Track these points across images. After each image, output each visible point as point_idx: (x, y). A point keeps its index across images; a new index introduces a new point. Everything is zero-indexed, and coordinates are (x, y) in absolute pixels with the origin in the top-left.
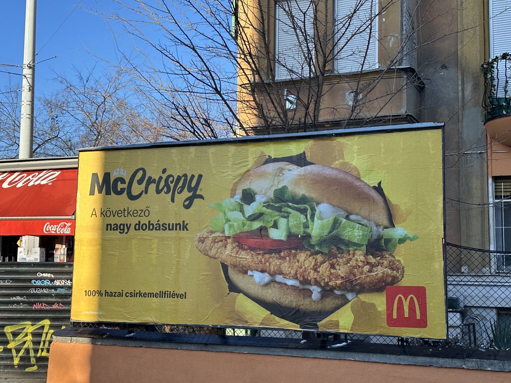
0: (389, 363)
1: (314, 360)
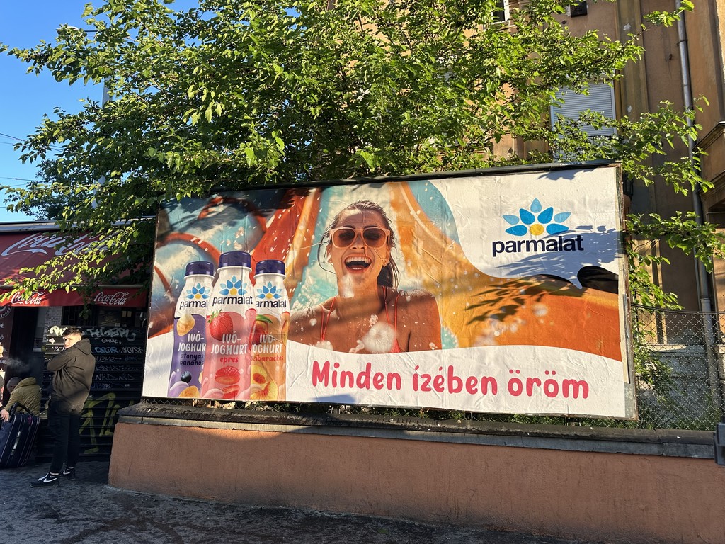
1: (462, 446)
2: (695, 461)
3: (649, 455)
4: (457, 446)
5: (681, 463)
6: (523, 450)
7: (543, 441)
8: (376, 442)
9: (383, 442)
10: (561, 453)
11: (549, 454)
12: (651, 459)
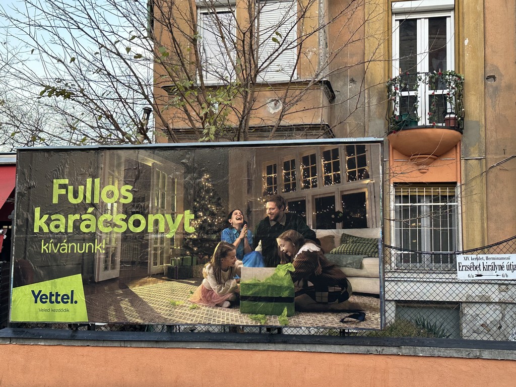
0: (334, 353)
1: (264, 352)
2: (420, 358)
3: (390, 355)
4: (260, 352)
5: (412, 360)
6: (307, 353)
7: (320, 346)
8: (201, 352)
9: (205, 352)
10: (332, 355)
11: (325, 356)
12: (393, 357)
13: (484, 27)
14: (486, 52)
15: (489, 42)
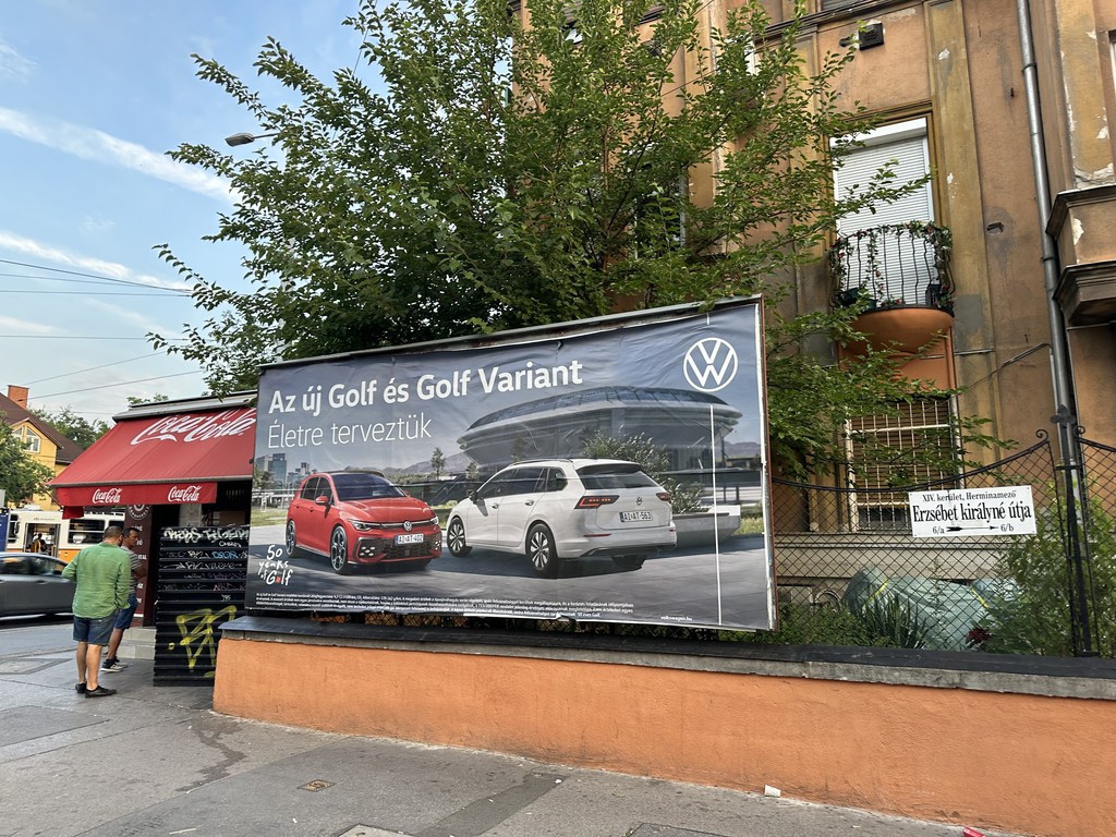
0: (688, 670)
1: (576, 664)
2: (845, 685)
3: (788, 677)
4: (570, 665)
5: (827, 687)
7: (665, 657)
8: (483, 660)
9: (490, 660)
10: (687, 673)
11: (672, 674)
13: (977, 153)
14: (984, 190)
15: (987, 175)
